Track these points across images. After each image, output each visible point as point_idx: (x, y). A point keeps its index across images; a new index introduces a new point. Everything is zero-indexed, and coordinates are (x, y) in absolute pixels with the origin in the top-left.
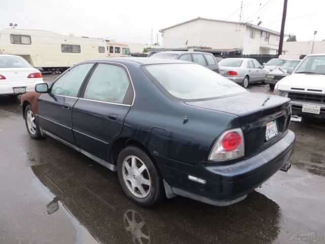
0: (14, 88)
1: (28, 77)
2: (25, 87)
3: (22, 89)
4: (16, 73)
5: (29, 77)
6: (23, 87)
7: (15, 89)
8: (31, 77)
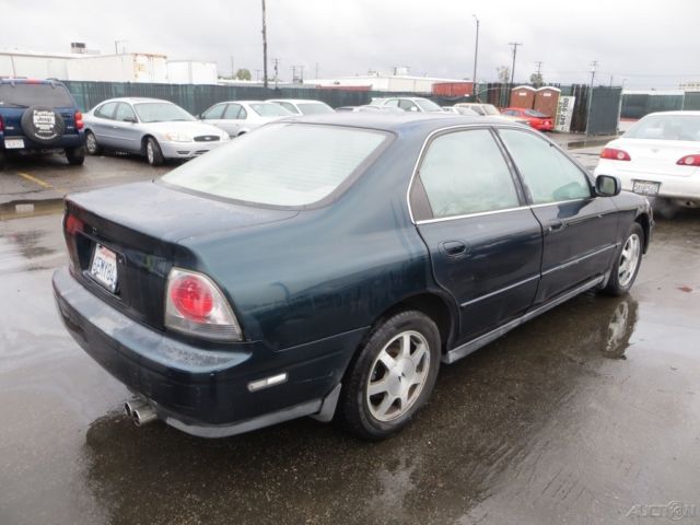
0: (636, 181)
1: (678, 163)
2: (659, 183)
3: (652, 186)
4: (655, 151)
5: (682, 162)
6: (655, 183)
7: (637, 184)
8: (684, 164)
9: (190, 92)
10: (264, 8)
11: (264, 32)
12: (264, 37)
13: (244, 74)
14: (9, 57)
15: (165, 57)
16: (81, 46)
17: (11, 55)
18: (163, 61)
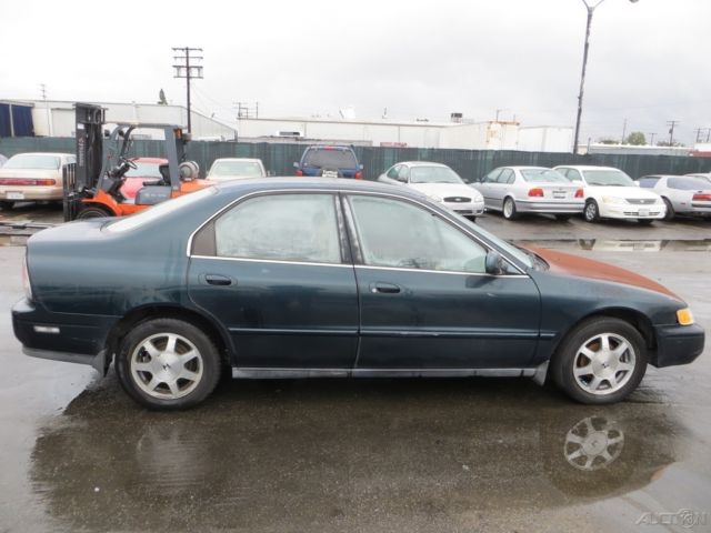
9: (490, 157)
10: (583, 74)
11: (580, 98)
12: (580, 103)
13: (637, 139)
14: (396, 128)
15: (518, 124)
16: (458, 115)
17: (399, 125)
18: (516, 127)
